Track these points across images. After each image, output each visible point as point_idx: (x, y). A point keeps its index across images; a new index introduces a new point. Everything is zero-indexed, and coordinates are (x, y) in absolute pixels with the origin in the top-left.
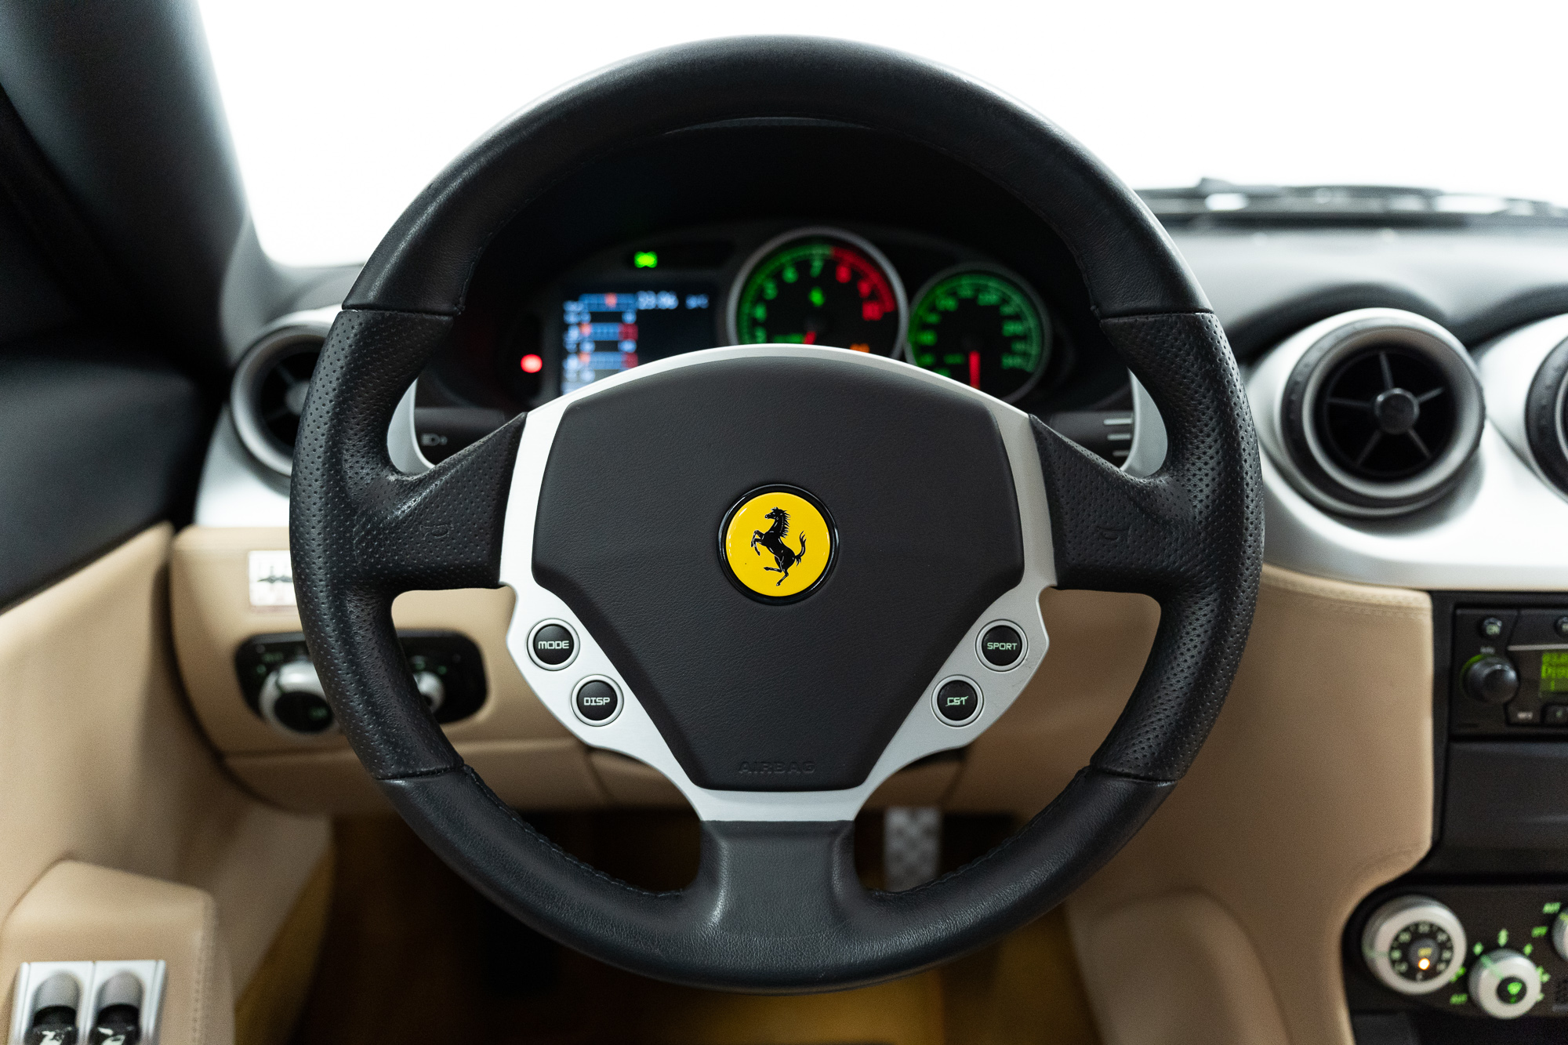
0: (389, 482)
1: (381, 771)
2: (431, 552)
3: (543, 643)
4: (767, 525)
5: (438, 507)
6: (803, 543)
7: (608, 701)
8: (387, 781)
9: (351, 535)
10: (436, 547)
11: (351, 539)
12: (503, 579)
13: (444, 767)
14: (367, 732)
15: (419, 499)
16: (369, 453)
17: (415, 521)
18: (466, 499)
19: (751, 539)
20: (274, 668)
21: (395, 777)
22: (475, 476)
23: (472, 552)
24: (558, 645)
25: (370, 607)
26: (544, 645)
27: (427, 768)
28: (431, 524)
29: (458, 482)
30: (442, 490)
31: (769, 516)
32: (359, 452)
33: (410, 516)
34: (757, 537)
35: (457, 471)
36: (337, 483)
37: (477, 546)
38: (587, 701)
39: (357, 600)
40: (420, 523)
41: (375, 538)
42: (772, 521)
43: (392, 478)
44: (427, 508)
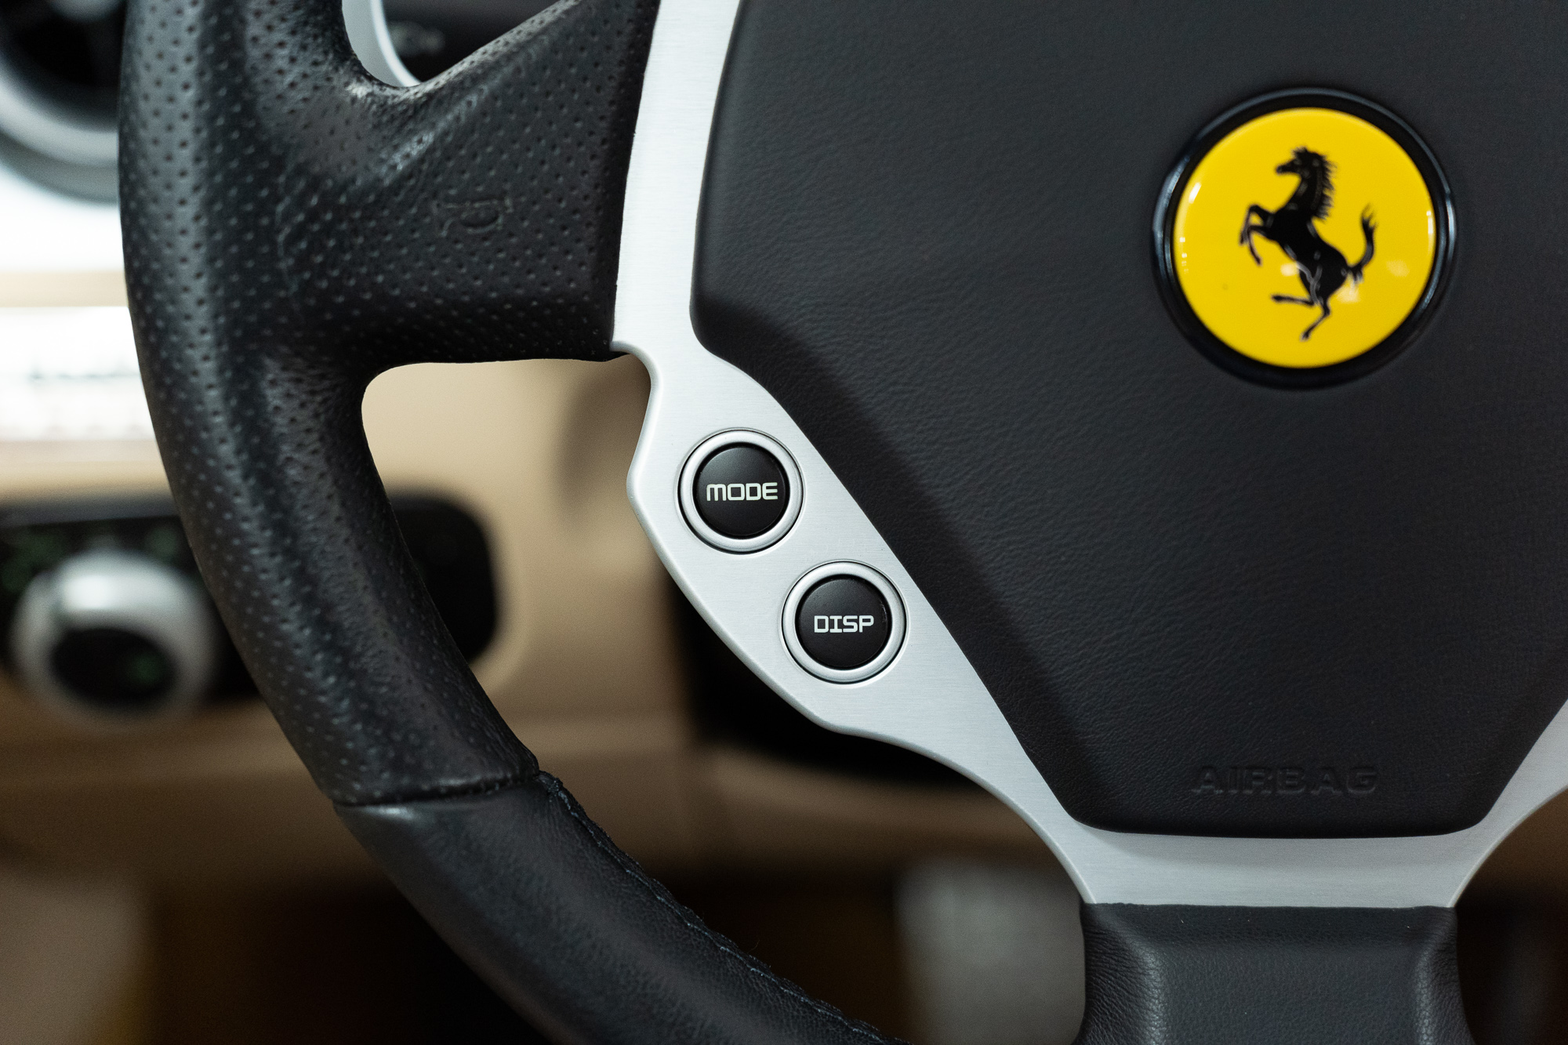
0: (354, 99)
1: (357, 786)
2: (460, 266)
3: (716, 487)
4: (1278, 192)
5: (475, 156)
6: (1368, 231)
7: (869, 624)
8: (371, 810)
9: (272, 223)
10: (473, 254)
11: (272, 230)
12: (623, 334)
13: (500, 776)
14: (323, 693)
15: (429, 138)
16: (306, 23)
17: (422, 190)
18: (539, 140)
19: (1238, 225)
20: (46, 567)
21: (389, 800)
22: (559, 82)
23: (555, 268)
24: (753, 492)
25: (319, 398)
26: (720, 491)
27: (462, 776)
28: (460, 199)
29: (522, 96)
30: (484, 114)
31: (1283, 169)
32: (283, 19)
33: (410, 176)
34: (1256, 220)
35: (518, 70)
36: (235, 94)
37: (567, 252)
38: (821, 624)
39: (290, 380)
40: (435, 195)
41: (328, 230)
42: (1291, 182)
43: (360, 90)
44: (449, 159)
